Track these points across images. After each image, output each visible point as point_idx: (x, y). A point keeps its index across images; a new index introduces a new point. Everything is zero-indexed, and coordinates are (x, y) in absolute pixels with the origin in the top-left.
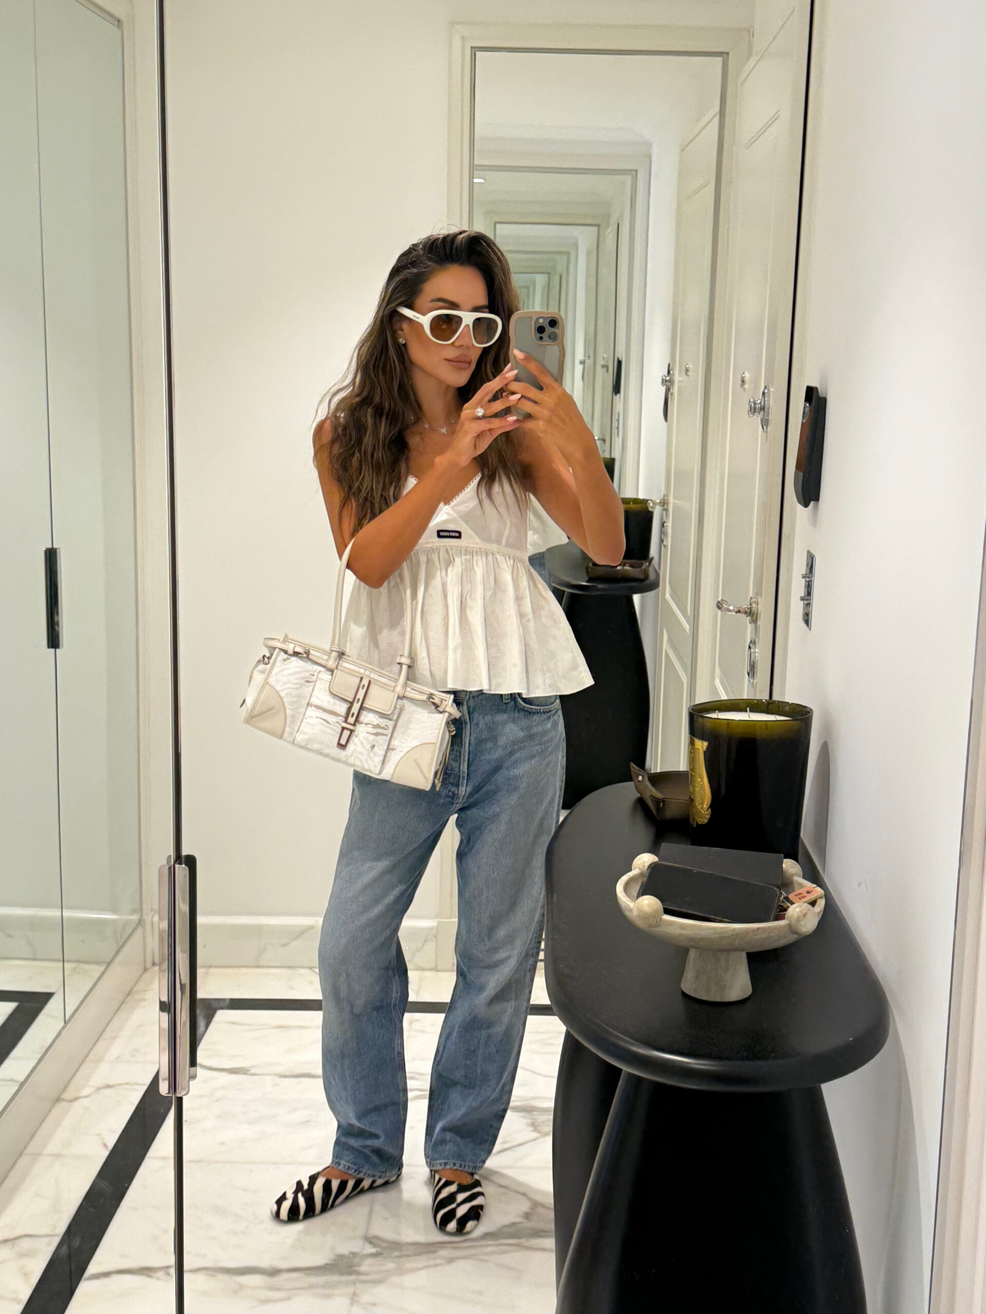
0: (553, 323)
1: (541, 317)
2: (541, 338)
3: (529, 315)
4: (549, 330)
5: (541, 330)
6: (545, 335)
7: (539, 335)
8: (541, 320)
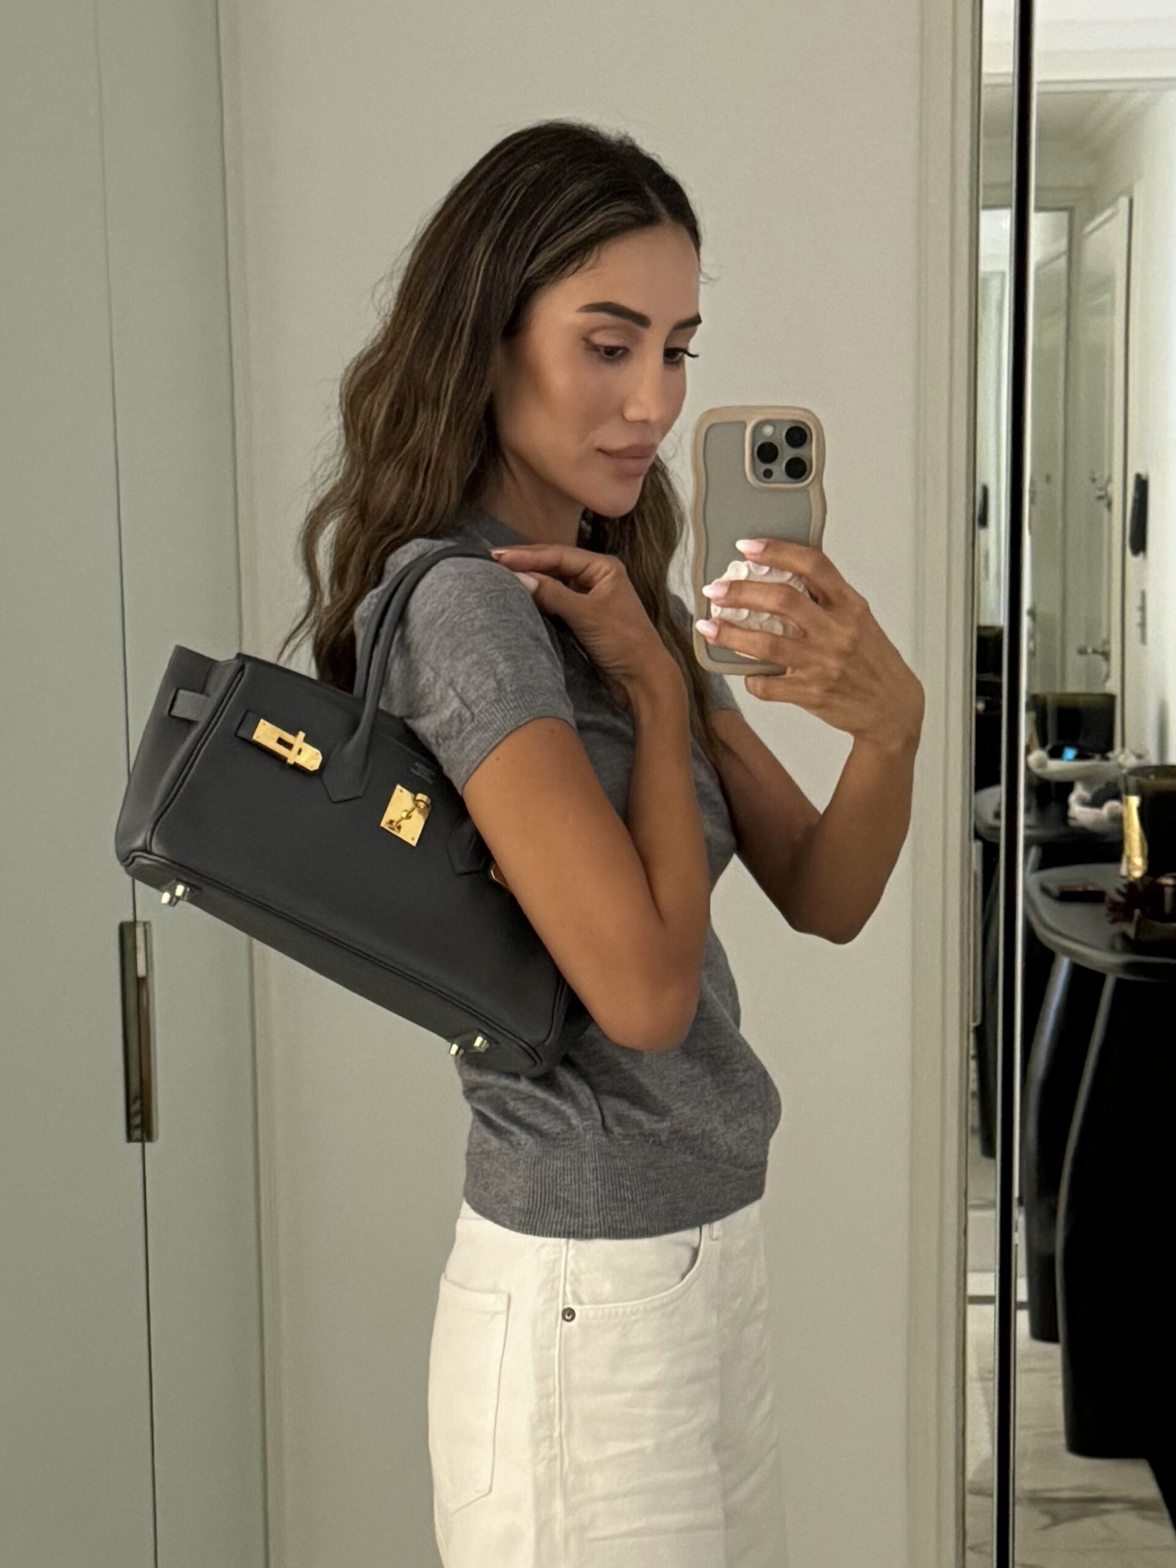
0: (798, 435)
1: (767, 422)
2: (768, 474)
3: (740, 418)
4: (787, 453)
5: (766, 452)
6: (779, 467)
7: (765, 467)
8: (768, 430)
